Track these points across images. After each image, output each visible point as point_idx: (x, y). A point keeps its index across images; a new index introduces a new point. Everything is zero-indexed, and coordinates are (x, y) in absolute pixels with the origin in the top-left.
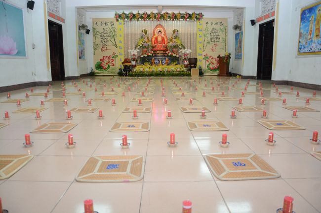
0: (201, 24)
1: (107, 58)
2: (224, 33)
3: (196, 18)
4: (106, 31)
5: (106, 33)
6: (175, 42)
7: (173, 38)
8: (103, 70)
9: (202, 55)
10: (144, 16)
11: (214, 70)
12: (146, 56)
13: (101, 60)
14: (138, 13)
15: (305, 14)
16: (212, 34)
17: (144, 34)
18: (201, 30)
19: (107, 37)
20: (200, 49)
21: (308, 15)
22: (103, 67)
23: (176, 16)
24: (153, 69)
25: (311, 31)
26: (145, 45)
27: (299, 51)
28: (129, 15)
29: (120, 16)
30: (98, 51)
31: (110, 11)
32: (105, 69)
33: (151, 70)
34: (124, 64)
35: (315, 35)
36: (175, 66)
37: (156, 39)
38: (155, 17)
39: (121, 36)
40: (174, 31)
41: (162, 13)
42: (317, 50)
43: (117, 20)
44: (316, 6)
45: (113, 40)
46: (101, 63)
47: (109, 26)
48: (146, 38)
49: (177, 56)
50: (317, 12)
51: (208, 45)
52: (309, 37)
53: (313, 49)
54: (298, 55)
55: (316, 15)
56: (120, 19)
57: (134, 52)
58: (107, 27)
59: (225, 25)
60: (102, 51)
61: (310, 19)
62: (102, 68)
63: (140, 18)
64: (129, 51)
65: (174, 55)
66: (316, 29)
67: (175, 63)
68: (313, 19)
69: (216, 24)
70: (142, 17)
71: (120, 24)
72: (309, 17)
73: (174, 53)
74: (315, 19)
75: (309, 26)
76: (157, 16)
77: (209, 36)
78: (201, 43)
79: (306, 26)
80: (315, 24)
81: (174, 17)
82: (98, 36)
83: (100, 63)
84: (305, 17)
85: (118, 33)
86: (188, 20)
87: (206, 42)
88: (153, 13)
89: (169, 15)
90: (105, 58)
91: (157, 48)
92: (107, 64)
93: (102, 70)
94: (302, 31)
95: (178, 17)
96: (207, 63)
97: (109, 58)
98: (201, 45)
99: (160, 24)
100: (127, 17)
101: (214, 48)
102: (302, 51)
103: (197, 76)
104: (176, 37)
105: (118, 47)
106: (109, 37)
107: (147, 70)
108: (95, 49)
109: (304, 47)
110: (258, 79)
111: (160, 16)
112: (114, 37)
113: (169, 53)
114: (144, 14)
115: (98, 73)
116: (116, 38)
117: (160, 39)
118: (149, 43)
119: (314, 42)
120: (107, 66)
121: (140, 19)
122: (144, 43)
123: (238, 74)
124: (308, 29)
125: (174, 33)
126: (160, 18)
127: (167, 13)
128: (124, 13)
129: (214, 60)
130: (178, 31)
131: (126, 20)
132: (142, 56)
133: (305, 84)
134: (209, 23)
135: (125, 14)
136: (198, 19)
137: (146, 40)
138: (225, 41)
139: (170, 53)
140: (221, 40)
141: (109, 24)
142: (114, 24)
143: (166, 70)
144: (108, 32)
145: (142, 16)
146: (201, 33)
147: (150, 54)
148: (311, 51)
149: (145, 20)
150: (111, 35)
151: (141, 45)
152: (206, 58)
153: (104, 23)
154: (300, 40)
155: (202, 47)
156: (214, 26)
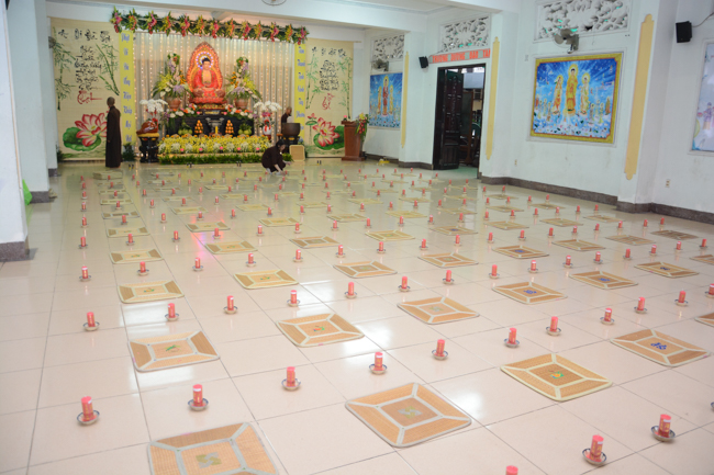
0: (303, 51)
1: (94, 119)
2: (346, 72)
3: (294, 37)
4: (88, 54)
5: (90, 58)
6: (241, 85)
7: (238, 75)
8: (84, 147)
9: (303, 115)
10: (183, 25)
11: (326, 146)
12: (181, 114)
13: (77, 123)
14: (170, 18)
15: (545, 69)
16: (324, 74)
17: (173, 63)
18: (303, 64)
19: (92, 69)
20: (301, 103)
21: (551, 73)
22: (84, 140)
23: (252, 30)
24: (202, 145)
25: (558, 100)
26: (177, 88)
27: (533, 129)
28: (149, 20)
29: (125, 20)
30: (70, 101)
31: (99, 5)
32: (88, 145)
33: (198, 148)
34: (143, 135)
35: (566, 107)
36: (249, 139)
37: (199, 76)
38: (207, 28)
39: (127, 68)
40: (240, 62)
41: (222, 22)
42: (570, 133)
43: (118, 30)
44: (566, 62)
45: (107, 76)
46: (79, 131)
47: (97, 41)
48: (177, 73)
49: (250, 116)
50: (569, 71)
51: (316, 95)
52: (554, 109)
53: (562, 131)
54: (531, 135)
55: (567, 75)
56: (124, 28)
57: (156, 106)
58: (92, 43)
59: (348, 55)
60: (80, 101)
61: (556, 80)
62: (80, 144)
63: (173, 28)
64: (144, 102)
65: (242, 114)
66: (568, 99)
67: (247, 132)
68: (562, 82)
69: (332, 53)
70: (177, 28)
71: (126, 38)
72: (555, 76)
73: (243, 110)
74: (565, 83)
75: (553, 91)
76: (212, 28)
77: (317, 76)
78: (302, 90)
79: (547, 90)
80: (565, 89)
81: (249, 32)
82: (68, 64)
83: (75, 131)
84: (546, 75)
85: (120, 60)
86: (276, 39)
87: (312, 88)
88: (204, 21)
89: (237, 27)
90: (87, 119)
91: (203, 98)
92: (93, 132)
93: (80, 148)
94: (539, 96)
95: (257, 32)
96: (314, 133)
97: (98, 118)
98: (303, 95)
99: (205, 43)
100: (142, 23)
101: (327, 102)
102: (540, 130)
103: (302, 161)
104: (243, 75)
105: (122, 94)
106: (97, 70)
107: (190, 147)
108: (60, 95)
109: (545, 125)
110: (435, 169)
111: (218, 27)
112: (110, 68)
113: (230, 108)
114: (182, 20)
115: (72, 156)
116: (115, 73)
117: (206, 76)
118: (186, 86)
119: (565, 120)
120: (94, 138)
121: (173, 32)
122: (174, 84)
123: (382, 157)
124: (552, 95)
125: (240, 65)
126: (219, 32)
127: (234, 23)
128: (135, 14)
129: (327, 125)
130: (247, 61)
131: (139, 30)
132: (173, 116)
133: (548, 185)
134: (319, 49)
135: (138, 16)
136: (298, 40)
137: (178, 79)
138: (347, 88)
139: (234, 110)
140: (341, 87)
141: (98, 36)
142: (109, 38)
143: (231, 146)
144: (95, 56)
145: (177, 26)
146: (302, 70)
147: (189, 111)
148: (558, 132)
149: (184, 35)
150: (102, 63)
151: (168, 90)
152: (312, 121)
153: (84, 33)
154: (536, 111)
155: (304, 99)
156: (327, 56)
